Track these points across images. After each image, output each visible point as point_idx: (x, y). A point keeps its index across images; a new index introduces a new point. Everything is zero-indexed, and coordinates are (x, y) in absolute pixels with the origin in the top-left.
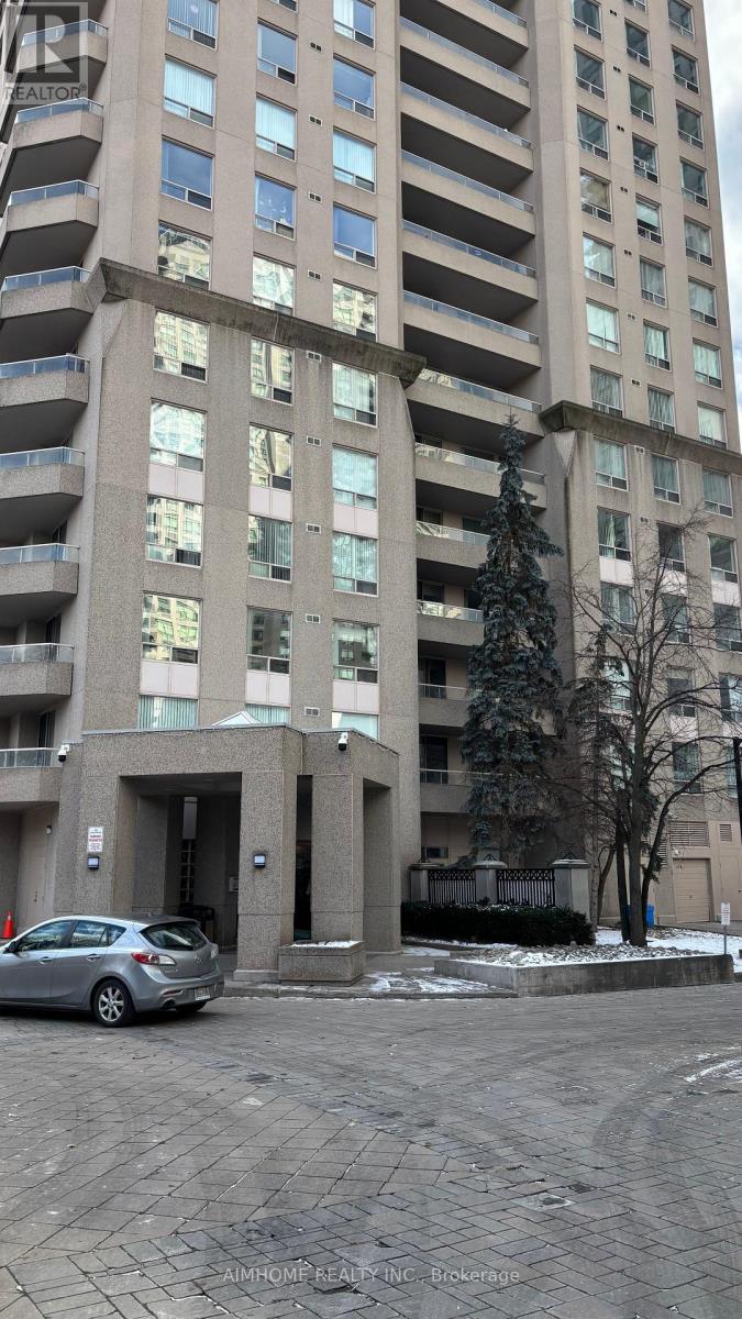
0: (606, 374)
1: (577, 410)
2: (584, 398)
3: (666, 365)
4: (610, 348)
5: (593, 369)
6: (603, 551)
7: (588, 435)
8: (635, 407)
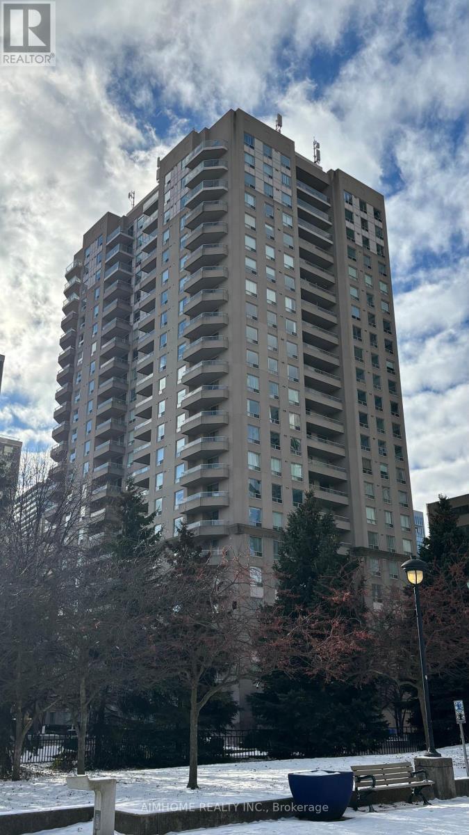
0: (373, 533)
1: (364, 549)
2: (366, 545)
3: (392, 526)
4: (374, 523)
5: (369, 532)
6: (374, 600)
7: (368, 557)
8: (382, 545)
